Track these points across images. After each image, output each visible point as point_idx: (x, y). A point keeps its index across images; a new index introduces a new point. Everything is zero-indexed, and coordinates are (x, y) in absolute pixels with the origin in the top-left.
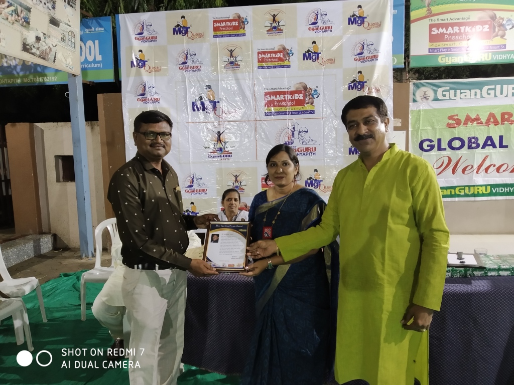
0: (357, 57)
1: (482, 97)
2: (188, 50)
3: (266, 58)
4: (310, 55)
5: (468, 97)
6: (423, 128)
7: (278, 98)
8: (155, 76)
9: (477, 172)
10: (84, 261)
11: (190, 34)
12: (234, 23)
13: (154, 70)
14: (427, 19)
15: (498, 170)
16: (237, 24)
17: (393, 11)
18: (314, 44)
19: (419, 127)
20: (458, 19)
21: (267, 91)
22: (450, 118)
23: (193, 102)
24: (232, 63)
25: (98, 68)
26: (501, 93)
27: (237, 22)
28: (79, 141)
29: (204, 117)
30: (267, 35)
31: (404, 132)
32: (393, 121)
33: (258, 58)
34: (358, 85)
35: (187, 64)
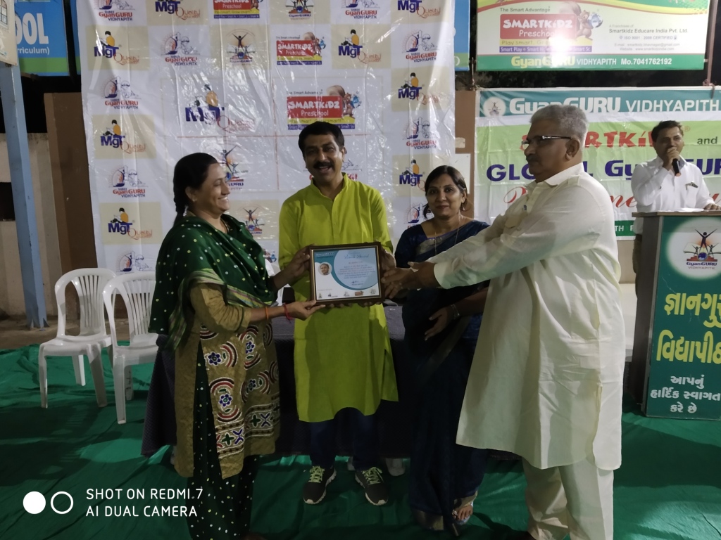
0: (410, 53)
2: (178, 35)
3: (289, 50)
4: (347, 48)
6: (492, 151)
7: (306, 106)
8: (130, 70)
10: (33, 332)
11: (180, 12)
13: (128, 61)
14: (498, 8)
16: (247, 2)
18: (353, 34)
19: (487, 150)
20: (536, 10)
21: (290, 95)
23: (186, 109)
24: (240, 54)
25: (44, 55)
26: (586, 108)
28: (19, 161)
29: (203, 130)
30: (289, 19)
31: (469, 155)
32: (455, 141)
33: (278, 49)
34: (411, 91)
35: (176, 55)
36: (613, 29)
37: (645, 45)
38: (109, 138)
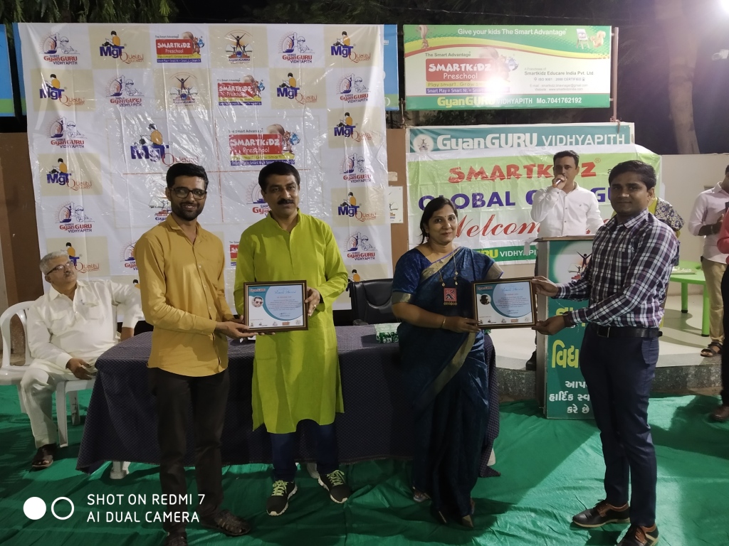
0: (344, 95)
1: (486, 147)
2: (123, 78)
3: (230, 92)
4: (285, 90)
5: (471, 147)
6: (423, 183)
7: (248, 143)
8: (76, 110)
9: (483, 234)
11: (124, 56)
12: (184, 45)
13: (74, 103)
14: (424, 53)
15: (506, 231)
16: (189, 47)
17: (384, 41)
18: (290, 77)
19: (418, 182)
20: (458, 55)
21: (232, 133)
22: (453, 171)
23: (132, 147)
24: (183, 96)
26: (507, 144)
27: (189, 44)
29: (148, 166)
30: (229, 63)
31: (401, 188)
32: (387, 176)
33: (219, 91)
34: (345, 130)
35: (121, 96)
36: (528, 71)
37: (557, 86)
38: (56, 176)
